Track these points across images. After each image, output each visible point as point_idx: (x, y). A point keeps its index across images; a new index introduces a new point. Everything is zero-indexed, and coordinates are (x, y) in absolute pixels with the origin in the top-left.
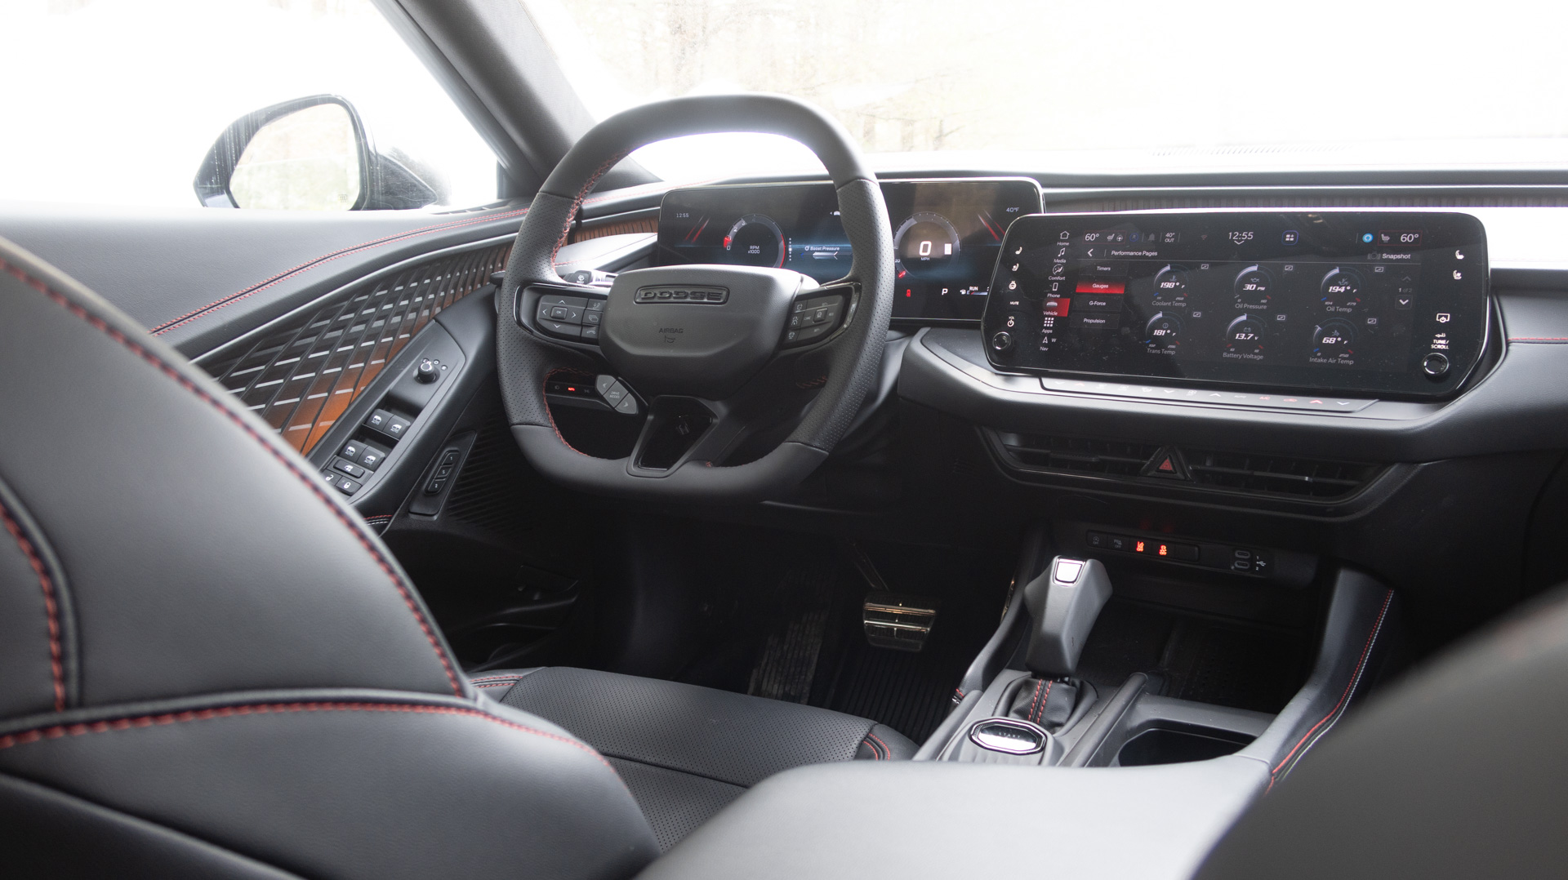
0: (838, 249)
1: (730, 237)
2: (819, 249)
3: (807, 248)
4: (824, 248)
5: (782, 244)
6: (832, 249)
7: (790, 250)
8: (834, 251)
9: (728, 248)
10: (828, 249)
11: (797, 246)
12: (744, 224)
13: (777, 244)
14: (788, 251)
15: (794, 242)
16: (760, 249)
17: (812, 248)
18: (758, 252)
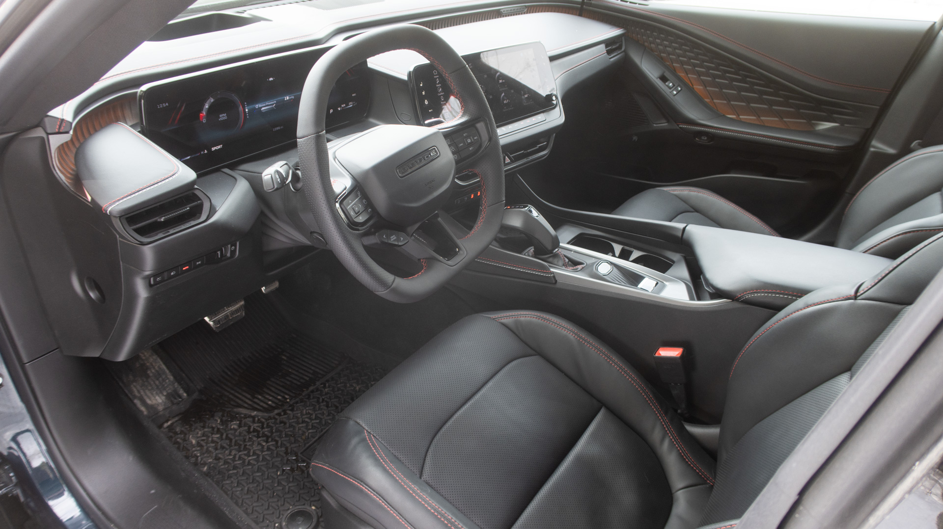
0: (275, 102)
1: (204, 113)
2: (264, 105)
3: (257, 106)
4: (267, 104)
5: (241, 108)
6: (272, 103)
7: (247, 110)
8: (273, 104)
9: (204, 121)
10: (269, 104)
11: (251, 107)
12: (212, 100)
13: (237, 108)
14: (246, 112)
15: (248, 105)
16: (227, 115)
17: (260, 106)
18: (226, 118)
